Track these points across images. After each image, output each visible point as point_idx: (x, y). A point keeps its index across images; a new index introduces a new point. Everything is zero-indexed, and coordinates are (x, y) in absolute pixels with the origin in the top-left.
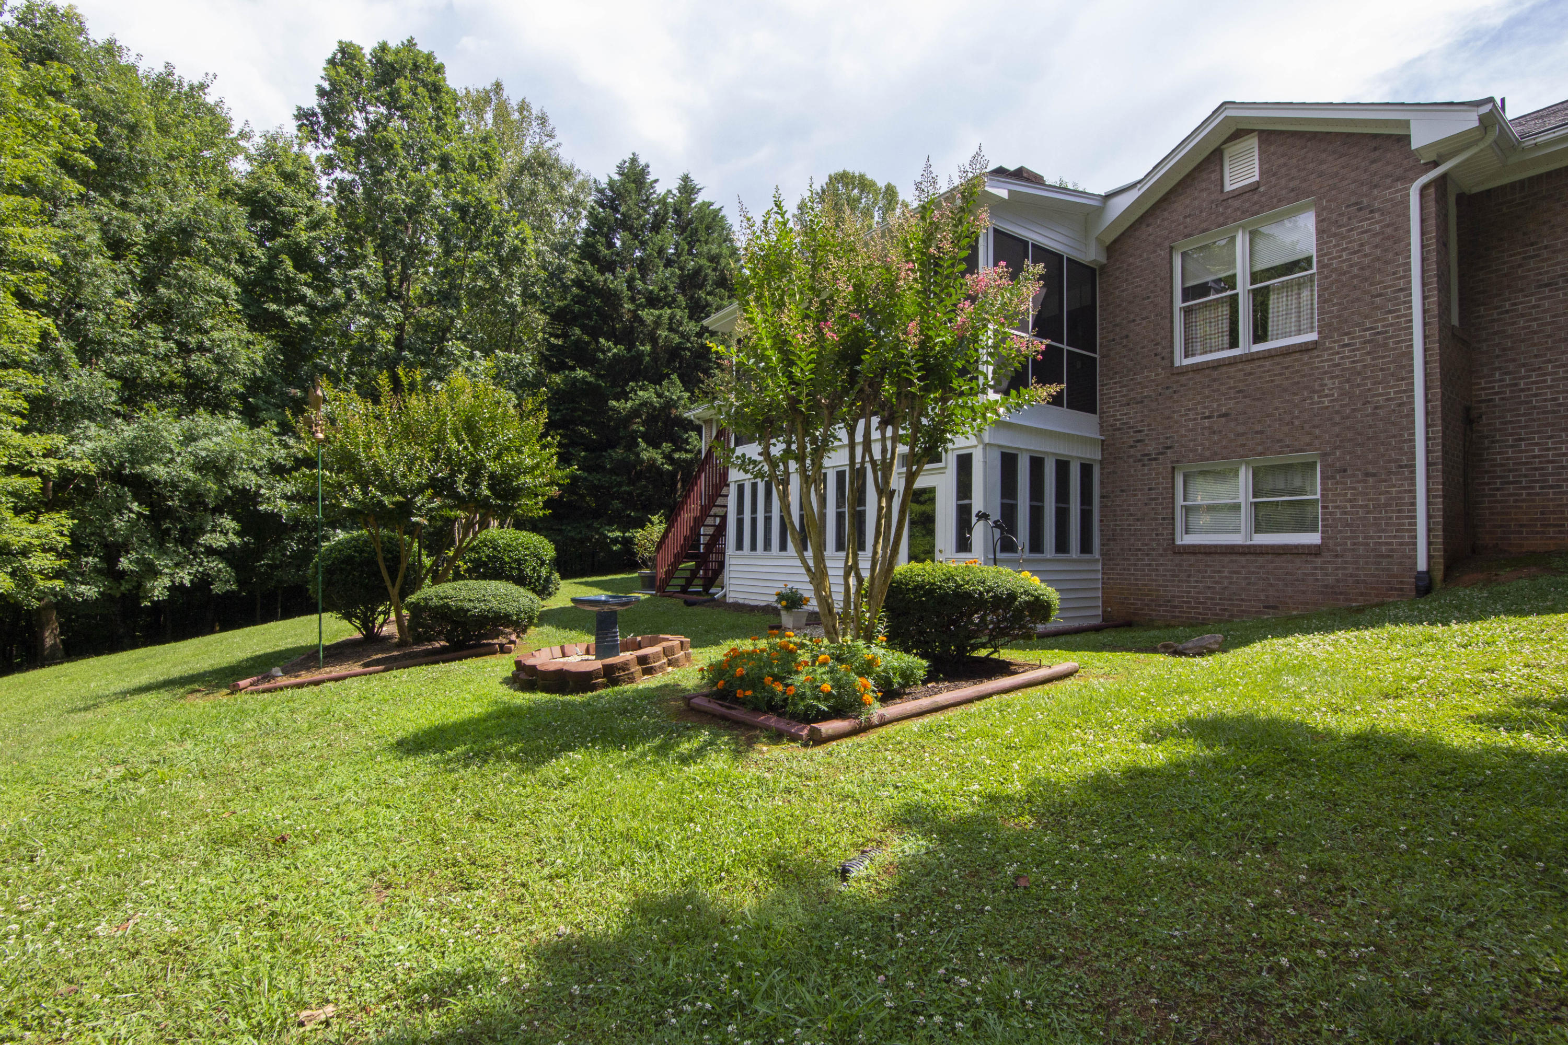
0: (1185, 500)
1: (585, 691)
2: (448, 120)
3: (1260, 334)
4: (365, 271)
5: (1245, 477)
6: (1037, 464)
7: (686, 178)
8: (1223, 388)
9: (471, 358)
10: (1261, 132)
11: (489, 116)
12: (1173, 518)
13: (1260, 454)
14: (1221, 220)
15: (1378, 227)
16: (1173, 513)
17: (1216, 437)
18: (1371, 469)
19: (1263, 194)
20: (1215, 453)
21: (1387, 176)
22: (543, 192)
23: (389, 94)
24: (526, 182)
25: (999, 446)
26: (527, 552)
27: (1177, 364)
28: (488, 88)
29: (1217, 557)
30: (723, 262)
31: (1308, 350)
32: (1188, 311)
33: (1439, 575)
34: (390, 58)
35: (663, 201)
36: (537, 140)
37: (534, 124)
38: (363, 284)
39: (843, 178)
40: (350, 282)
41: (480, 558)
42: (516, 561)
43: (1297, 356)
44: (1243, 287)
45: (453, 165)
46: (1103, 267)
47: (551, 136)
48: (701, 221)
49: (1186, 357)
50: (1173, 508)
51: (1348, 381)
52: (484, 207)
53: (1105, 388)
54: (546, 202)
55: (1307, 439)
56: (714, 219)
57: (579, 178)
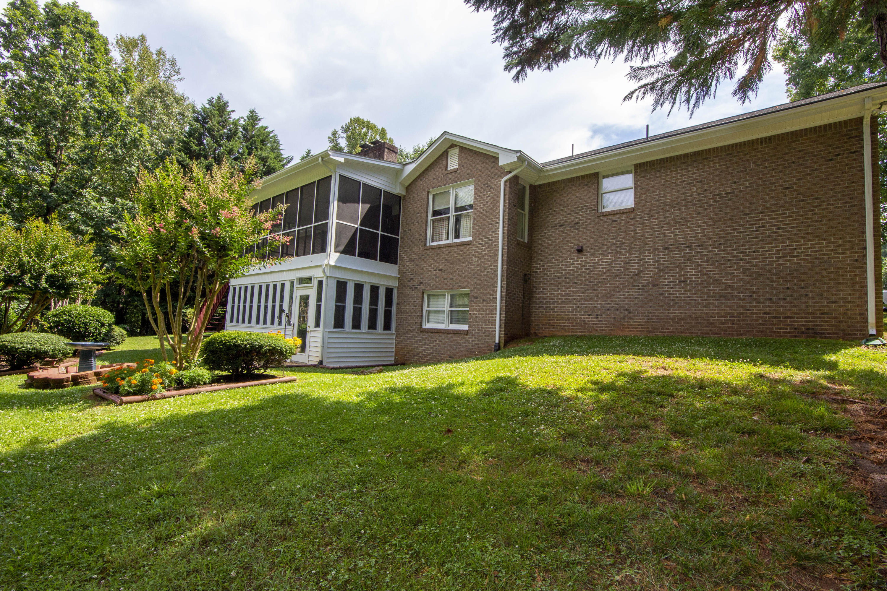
0: (428, 307)
1: (58, 388)
2: (98, 56)
3: (457, 236)
4: (24, 141)
5: (448, 298)
6: (359, 288)
7: (252, 112)
8: (441, 258)
9: (99, 200)
10: (460, 147)
11: (136, 55)
12: (422, 316)
13: (452, 289)
14: (445, 182)
15: (492, 195)
16: (422, 313)
17: (437, 280)
18: (485, 298)
19: (459, 174)
20: (437, 287)
21: (496, 174)
22: (159, 107)
23: (54, 34)
24: (148, 102)
25: (335, 278)
26: (92, 318)
27: (428, 245)
28: (136, 37)
29: (435, 334)
30: (269, 161)
31: (468, 244)
32: (434, 221)
33: (502, 345)
34: (57, 11)
35: (235, 123)
36: (168, 74)
37: (167, 64)
38: (21, 149)
39: (357, 121)
40: (11, 147)
41: (60, 321)
42: (83, 323)
43: (465, 246)
44: (452, 214)
45: (97, 85)
46: (404, 196)
47: (177, 72)
48: (258, 137)
49: (433, 241)
50: (422, 311)
51: (480, 259)
52: (114, 112)
53: (401, 253)
54: (161, 114)
55: (466, 283)
56: (267, 137)
57: (187, 103)
